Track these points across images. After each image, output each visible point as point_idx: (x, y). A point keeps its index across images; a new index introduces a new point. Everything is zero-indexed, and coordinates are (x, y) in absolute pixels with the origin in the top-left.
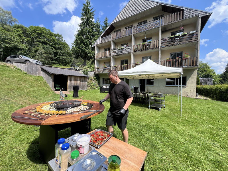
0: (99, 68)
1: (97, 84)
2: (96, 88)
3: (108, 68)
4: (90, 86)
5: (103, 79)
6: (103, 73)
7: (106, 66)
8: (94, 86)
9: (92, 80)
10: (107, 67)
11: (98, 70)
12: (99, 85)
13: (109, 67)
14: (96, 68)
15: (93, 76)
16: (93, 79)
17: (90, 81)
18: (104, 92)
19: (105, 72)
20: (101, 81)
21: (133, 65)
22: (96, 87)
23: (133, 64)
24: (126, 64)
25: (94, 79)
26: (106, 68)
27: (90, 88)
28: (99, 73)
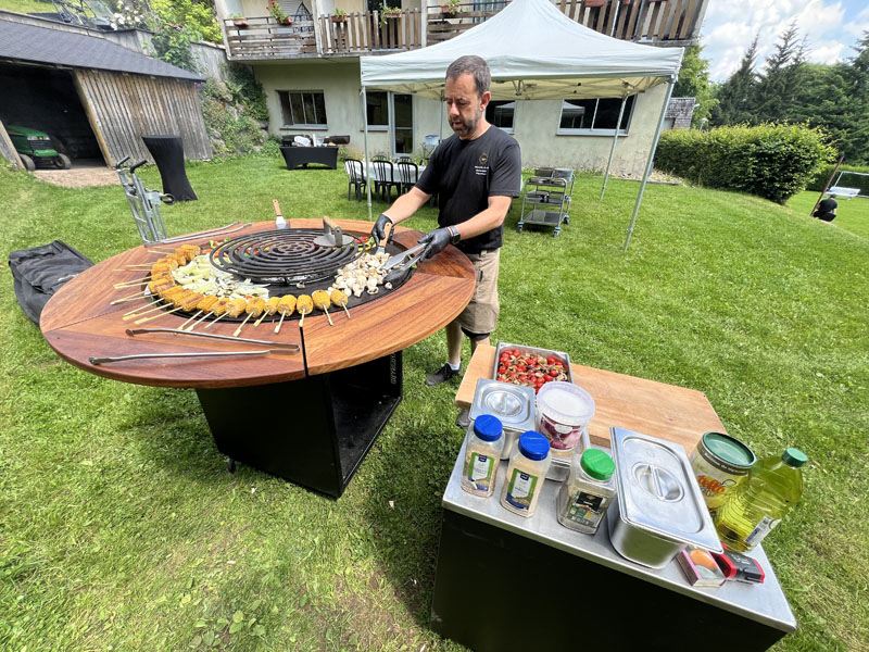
0: (244, 27)
1: (257, 125)
2: (258, 148)
3: (298, 24)
4: (222, 138)
5: (284, 96)
6: (277, 56)
7: (286, 15)
8: (245, 137)
9: (224, 102)
10: (295, 17)
12: (265, 128)
13: (305, 23)
14: (232, 23)
15: (222, 76)
16: (230, 98)
17: (215, 109)
18: (305, 167)
19: (287, 56)
20: (273, 104)
21: (429, 16)
24: (397, 9)
25: (235, 96)
26: (286, 24)
27: (224, 149)
28: (255, 58)
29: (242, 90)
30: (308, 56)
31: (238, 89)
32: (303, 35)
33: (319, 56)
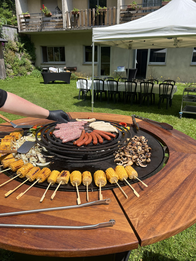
0: (28, 18)
1: (29, 62)
2: (29, 73)
3: (55, 16)
4: (12, 68)
5: (44, 49)
6: (43, 30)
7: (49, 12)
8: (23, 68)
9: (15, 51)
10: (53, 13)
11: (28, 22)
12: (33, 64)
13: (58, 15)
14: (22, 16)
15: (15, 40)
16: (18, 49)
17: (10, 54)
18: (53, 83)
19: (48, 30)
20: (39, 53)
21: (121, 10)
22: (29, 70)
23: (121, 8)
24: (105, 8)
25: (20, 49)
26: (49, 16)
27: (12, 73)
28: (32, 31)
29: (24, 46)
30: (58, 30)
31: (22, 45)
32: (57, 20)
33: (64, 30)
